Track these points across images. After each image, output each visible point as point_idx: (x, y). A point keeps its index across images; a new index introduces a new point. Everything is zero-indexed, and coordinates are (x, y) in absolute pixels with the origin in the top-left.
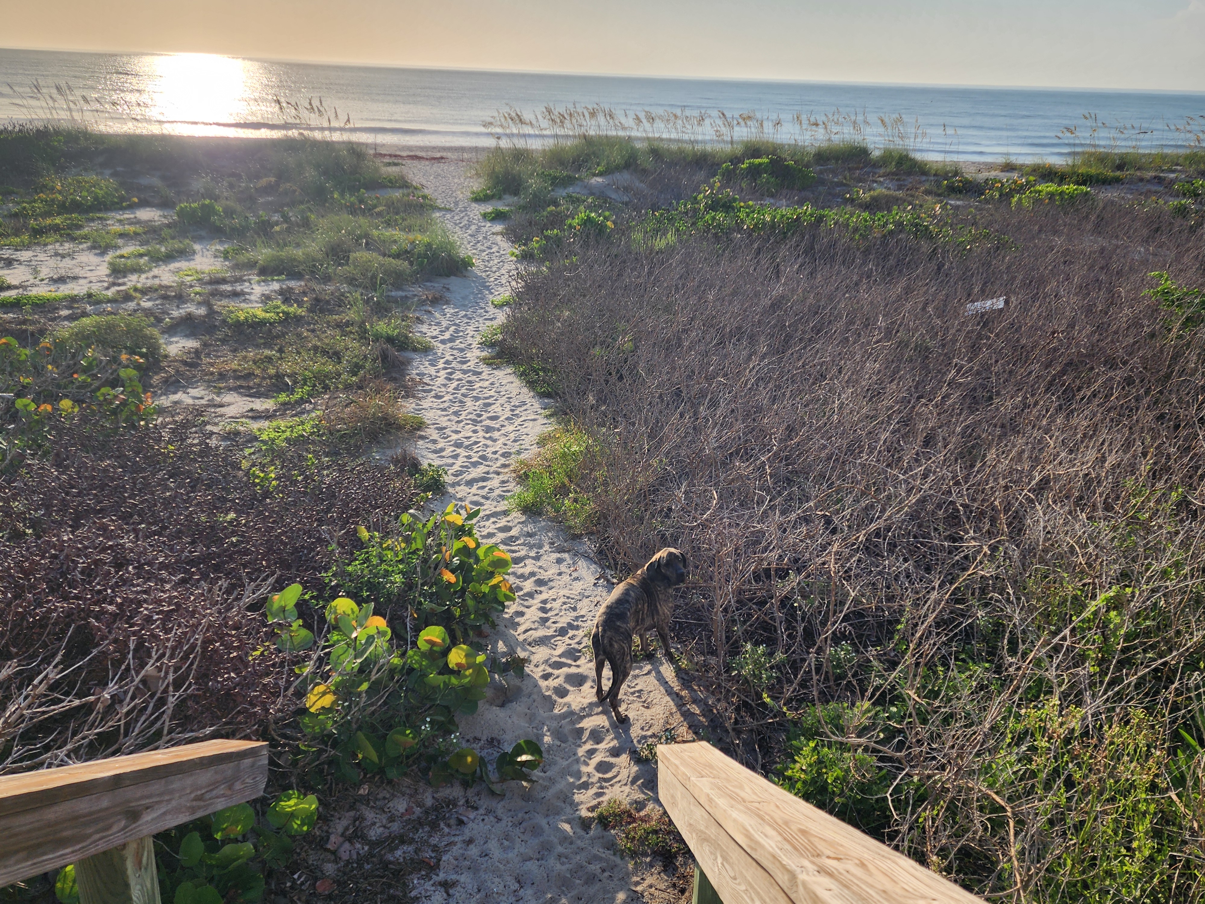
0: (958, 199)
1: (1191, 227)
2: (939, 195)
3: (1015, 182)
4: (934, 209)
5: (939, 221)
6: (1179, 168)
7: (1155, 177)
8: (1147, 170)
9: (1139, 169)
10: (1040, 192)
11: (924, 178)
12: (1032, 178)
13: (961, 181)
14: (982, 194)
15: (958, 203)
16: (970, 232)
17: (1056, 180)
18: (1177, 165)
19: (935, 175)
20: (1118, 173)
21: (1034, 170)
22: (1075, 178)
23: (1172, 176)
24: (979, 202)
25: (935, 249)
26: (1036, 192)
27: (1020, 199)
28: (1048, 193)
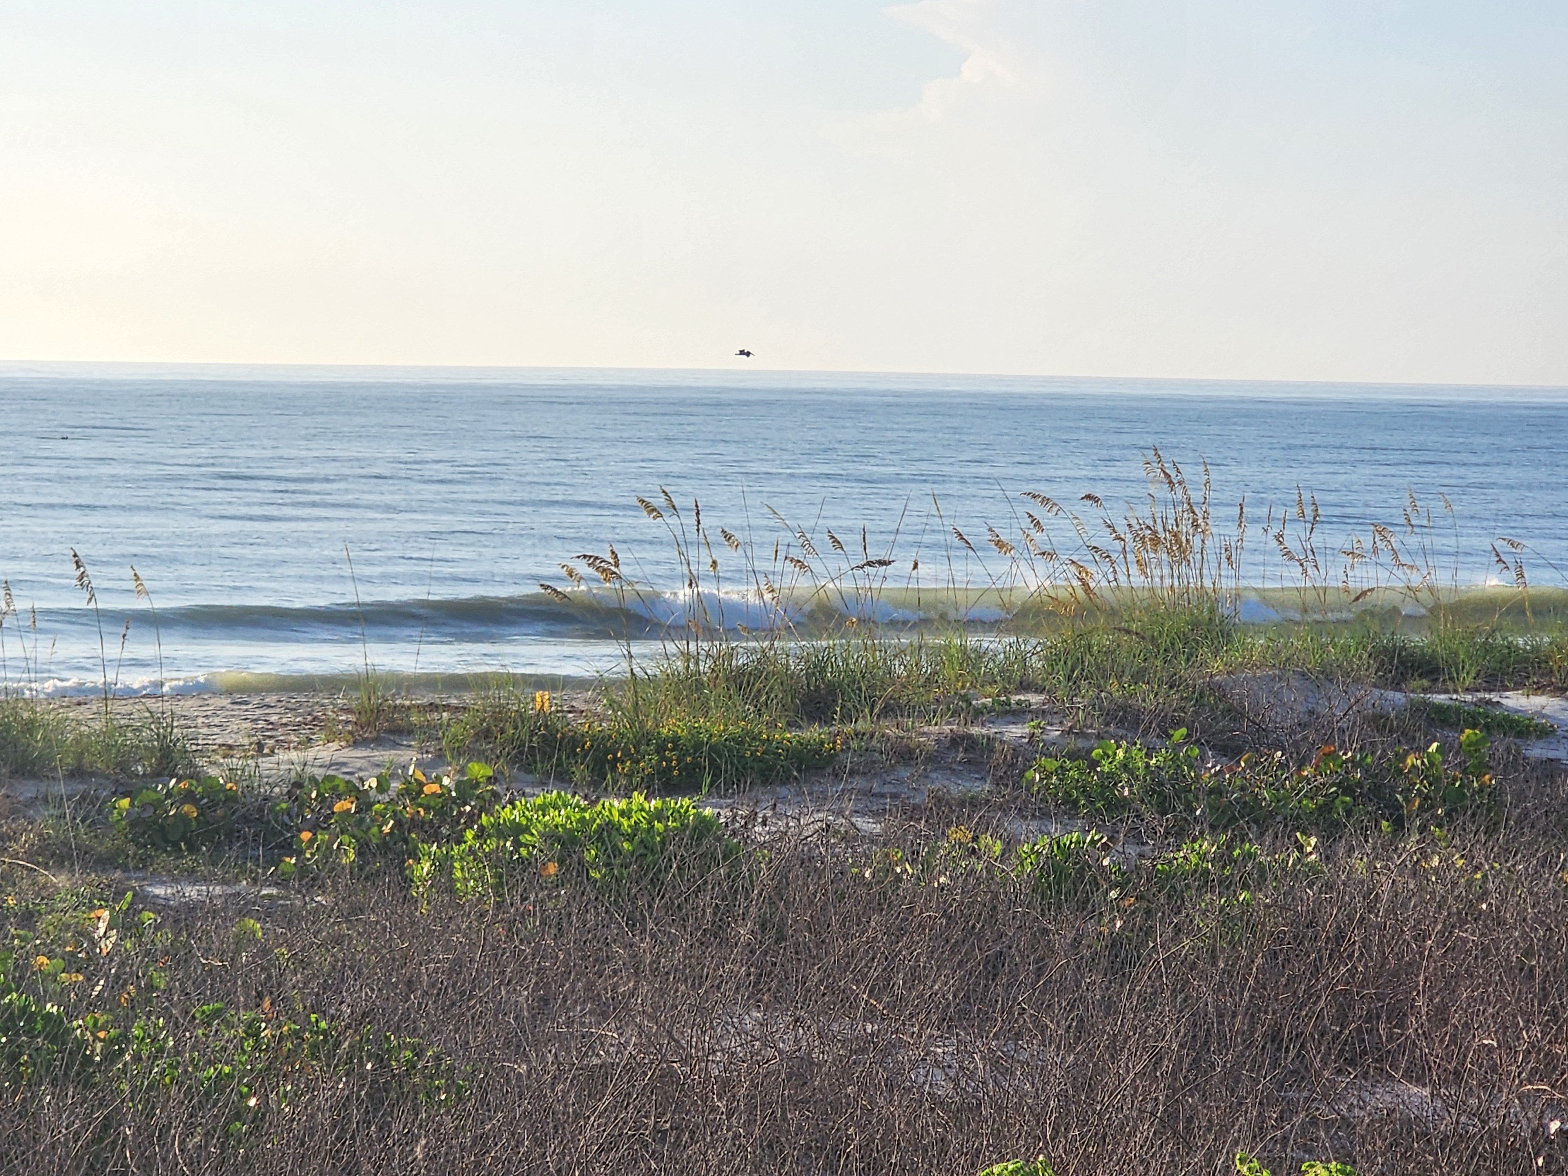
0: (192, 876)
1: (1115, 943)
2: (105, 862)
3: (413, 791)
4: (84, 934)
5: (117, 983)
6: (1034, 699)
7: (955, 741)
8: (925, 714)
9: (888, 711)
10: (518, 830)
11: (27, 790)
12: (479, 770)
13: (189, 797)
14: (288, 847)
15: (192, 892)
16: (253, 1032)
17: (580, 772)
18: (1025, 686)
19: (77, 773)
20: (814, 733)
21: (486, 735)
22: (649, 763)
23: (1015, 732)
24: (281, 882)
25: (106, 1125)
26: (501, 831)
27: (443, 866)
28: (552, 836)
